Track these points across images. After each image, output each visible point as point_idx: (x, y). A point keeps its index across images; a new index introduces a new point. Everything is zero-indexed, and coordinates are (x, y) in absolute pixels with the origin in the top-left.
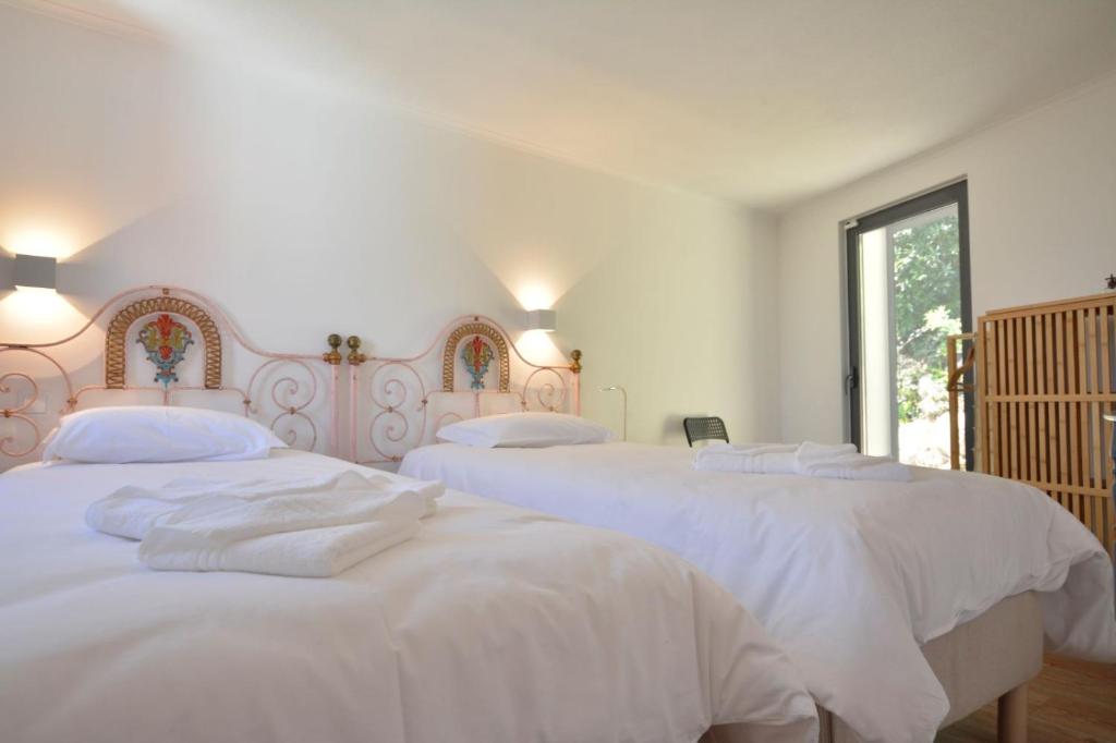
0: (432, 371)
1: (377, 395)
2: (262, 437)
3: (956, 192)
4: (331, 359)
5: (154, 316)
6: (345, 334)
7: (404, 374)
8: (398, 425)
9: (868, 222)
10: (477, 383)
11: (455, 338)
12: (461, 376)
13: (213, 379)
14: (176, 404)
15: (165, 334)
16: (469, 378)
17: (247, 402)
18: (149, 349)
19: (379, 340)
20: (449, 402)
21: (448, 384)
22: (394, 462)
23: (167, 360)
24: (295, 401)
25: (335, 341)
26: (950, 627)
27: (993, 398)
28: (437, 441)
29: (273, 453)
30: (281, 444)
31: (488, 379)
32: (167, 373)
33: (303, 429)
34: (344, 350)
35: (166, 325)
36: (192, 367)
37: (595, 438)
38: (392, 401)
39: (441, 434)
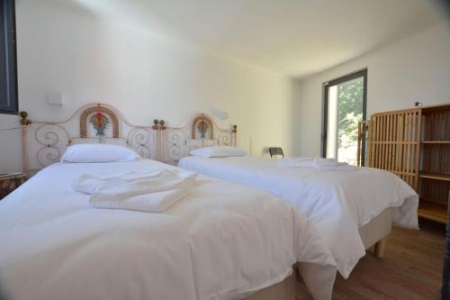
0: (189, 132)
1: (170, 139)
2: (133, 154)
3: (363, 73)
4: (155, 128)
5: (95, 113)
6: (159, 120)
7: (179, 133)
8: (177, 150)
9: (332, 83)
10: (203, 136)
11: (195, 121)
12: (198, 134)
13: (116, 135)
14: (104, 143)
15: (99, 119)
16: (200, 135)
17: (127, 142)
18: (94, 124)
19: (171, 122)
20: (193, 142)
21: (194, 137)
22: (176, 163)
23: (100, 128)
24: (143, 142)
25: (156, 122)
26: (369, 221)
27: (374, 142)
28: (190, 155)
29: (137, 159)
30: (139, 156)
31: (207, 134)
32: (101, 133)
33: (146, 151)
34: (159, 125)
35: (99, 116)
36: (109, 131)
37: (242, 154)
38: (175, 142)
39: (191, 153)
